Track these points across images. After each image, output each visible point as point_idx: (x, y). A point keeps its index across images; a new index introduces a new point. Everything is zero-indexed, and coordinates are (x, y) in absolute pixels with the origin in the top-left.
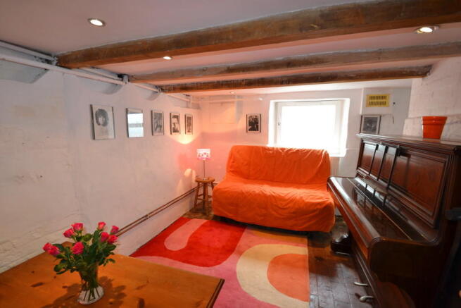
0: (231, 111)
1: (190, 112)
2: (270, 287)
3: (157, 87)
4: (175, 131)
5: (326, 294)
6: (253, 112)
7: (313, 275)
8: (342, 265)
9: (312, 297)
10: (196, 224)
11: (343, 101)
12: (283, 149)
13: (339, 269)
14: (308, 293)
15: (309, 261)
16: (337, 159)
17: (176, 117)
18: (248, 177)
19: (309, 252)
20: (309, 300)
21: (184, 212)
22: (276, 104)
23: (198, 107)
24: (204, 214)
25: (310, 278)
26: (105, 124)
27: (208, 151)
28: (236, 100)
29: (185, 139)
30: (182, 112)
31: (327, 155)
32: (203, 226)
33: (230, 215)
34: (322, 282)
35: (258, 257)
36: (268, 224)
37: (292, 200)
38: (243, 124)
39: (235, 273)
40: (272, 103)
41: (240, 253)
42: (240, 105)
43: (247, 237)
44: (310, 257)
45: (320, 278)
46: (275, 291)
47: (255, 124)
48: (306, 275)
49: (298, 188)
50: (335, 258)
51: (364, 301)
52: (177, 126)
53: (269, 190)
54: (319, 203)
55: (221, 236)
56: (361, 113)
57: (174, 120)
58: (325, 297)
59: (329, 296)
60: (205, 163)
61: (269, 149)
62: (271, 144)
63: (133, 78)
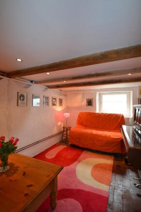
0: (80, 97)
1: (61, 97)
2: (91, 178)
3: (47, 86)
4: (54, 105)
5: (119, 183)
6: (89, 97)
7: (114, 174)
8: (130, 170)
9: (112, 184)
10: (61, 147)
11: (130, 93)
12: (102, 114)
13: (128, 172)
14: (110, 182)
15: (113, 167)
16: (129, 119)
17: (55, 99)
18: (86, 126)
19: (114, 163)
20: (110, 185)
21: (57, 142)
22: (100, 94)
23: (65, 95)
24: (66, 143)
25: (112, 175)
26: (23, 100)
27: (69, 114)
28: (82, 92)
29: (59, 109)
30: (58, 97)
31: (123, 116)
32: (64, 149)
33: (77, 144)
34: (118, 177)
35: (88, 164)
36: (94, 149)
37: (105, 137)
38: (85, 103)
39: (75, 170)
40: (98, 93)
41: (79, 162)
42: (83, 94)
43: (84, 154)
44: (114, 165)
45: (117, 175)
46: (93, 180)
47: (90, 103)
48: (111, 173)
49: (109, 131)
50: (126, 166)
51: (138, 187)
52: (55, 103)
53: (95, 132)
54: (118, 139)
55: (72, 153)
56: (138, 97)
57: (54, 100)
58: (118, 184)
59: (120, 184)
60: (67, 119)
61: (96, 114)
62: (97, 111)
63: (36, 82)
